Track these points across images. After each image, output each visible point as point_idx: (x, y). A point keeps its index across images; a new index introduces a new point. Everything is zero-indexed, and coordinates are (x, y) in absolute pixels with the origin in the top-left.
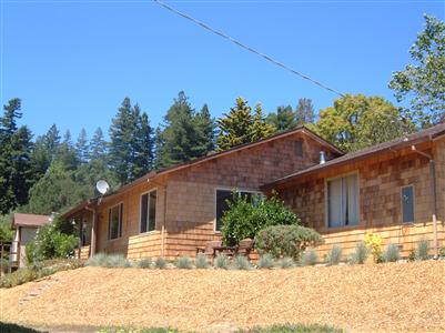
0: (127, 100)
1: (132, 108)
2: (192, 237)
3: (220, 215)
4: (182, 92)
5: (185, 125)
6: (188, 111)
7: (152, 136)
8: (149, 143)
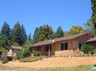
0: (5, 22)
1: (7, 24)
2: (76, 51)
3: (80, 48)
4: (18, 21)
5: (19, 28)
6: (19, 26)
7: (10, 30)
8: (9, 32)
